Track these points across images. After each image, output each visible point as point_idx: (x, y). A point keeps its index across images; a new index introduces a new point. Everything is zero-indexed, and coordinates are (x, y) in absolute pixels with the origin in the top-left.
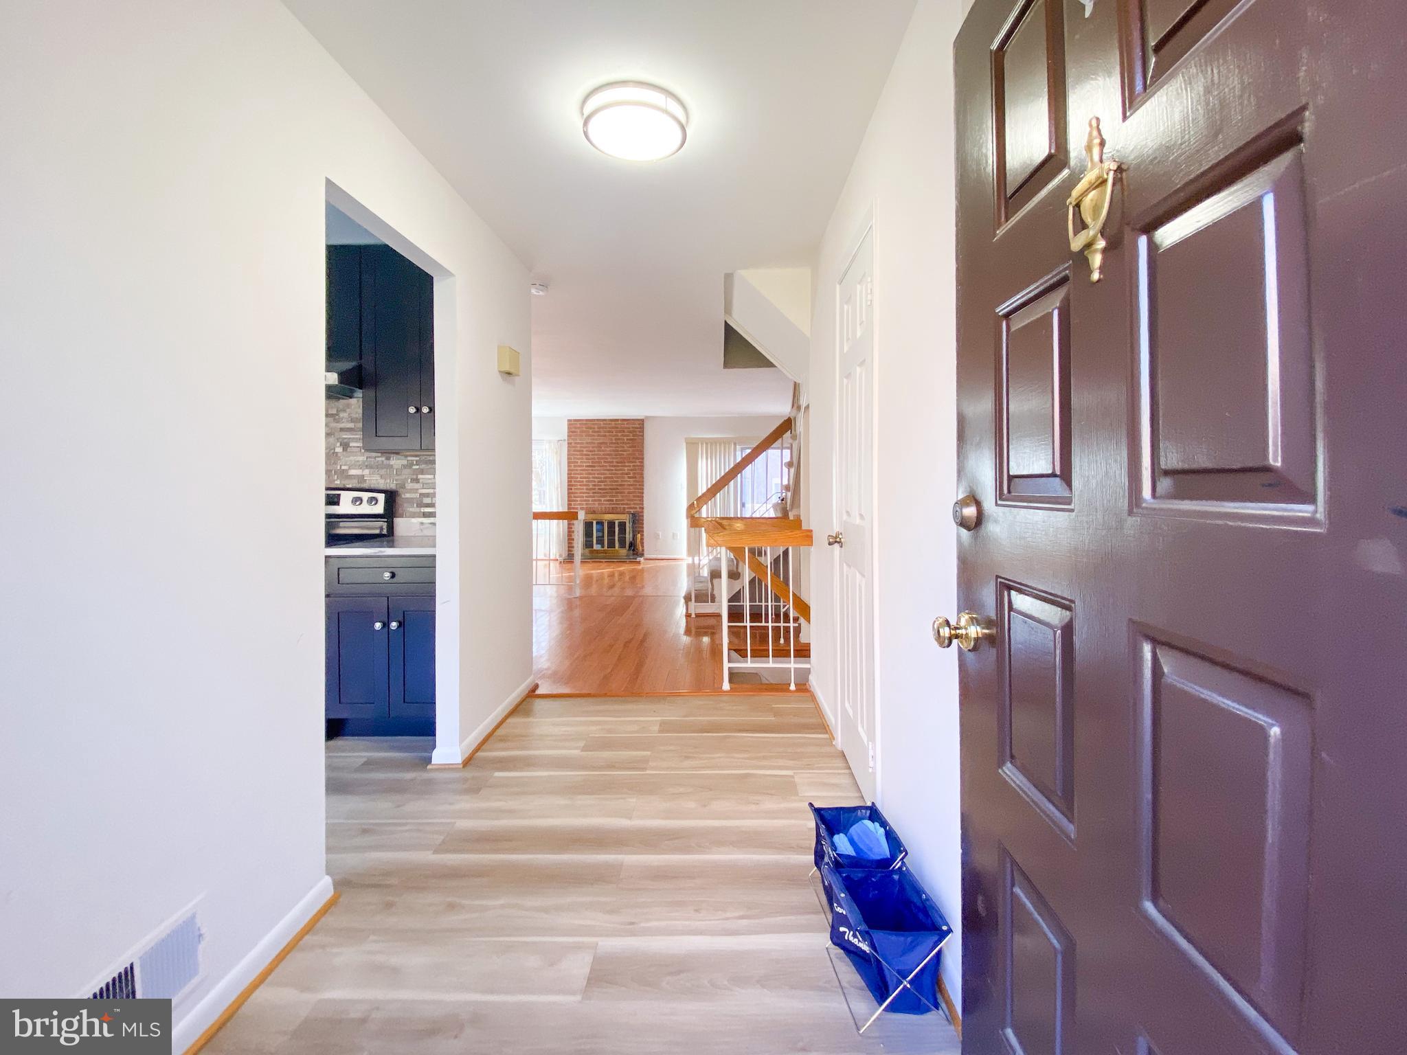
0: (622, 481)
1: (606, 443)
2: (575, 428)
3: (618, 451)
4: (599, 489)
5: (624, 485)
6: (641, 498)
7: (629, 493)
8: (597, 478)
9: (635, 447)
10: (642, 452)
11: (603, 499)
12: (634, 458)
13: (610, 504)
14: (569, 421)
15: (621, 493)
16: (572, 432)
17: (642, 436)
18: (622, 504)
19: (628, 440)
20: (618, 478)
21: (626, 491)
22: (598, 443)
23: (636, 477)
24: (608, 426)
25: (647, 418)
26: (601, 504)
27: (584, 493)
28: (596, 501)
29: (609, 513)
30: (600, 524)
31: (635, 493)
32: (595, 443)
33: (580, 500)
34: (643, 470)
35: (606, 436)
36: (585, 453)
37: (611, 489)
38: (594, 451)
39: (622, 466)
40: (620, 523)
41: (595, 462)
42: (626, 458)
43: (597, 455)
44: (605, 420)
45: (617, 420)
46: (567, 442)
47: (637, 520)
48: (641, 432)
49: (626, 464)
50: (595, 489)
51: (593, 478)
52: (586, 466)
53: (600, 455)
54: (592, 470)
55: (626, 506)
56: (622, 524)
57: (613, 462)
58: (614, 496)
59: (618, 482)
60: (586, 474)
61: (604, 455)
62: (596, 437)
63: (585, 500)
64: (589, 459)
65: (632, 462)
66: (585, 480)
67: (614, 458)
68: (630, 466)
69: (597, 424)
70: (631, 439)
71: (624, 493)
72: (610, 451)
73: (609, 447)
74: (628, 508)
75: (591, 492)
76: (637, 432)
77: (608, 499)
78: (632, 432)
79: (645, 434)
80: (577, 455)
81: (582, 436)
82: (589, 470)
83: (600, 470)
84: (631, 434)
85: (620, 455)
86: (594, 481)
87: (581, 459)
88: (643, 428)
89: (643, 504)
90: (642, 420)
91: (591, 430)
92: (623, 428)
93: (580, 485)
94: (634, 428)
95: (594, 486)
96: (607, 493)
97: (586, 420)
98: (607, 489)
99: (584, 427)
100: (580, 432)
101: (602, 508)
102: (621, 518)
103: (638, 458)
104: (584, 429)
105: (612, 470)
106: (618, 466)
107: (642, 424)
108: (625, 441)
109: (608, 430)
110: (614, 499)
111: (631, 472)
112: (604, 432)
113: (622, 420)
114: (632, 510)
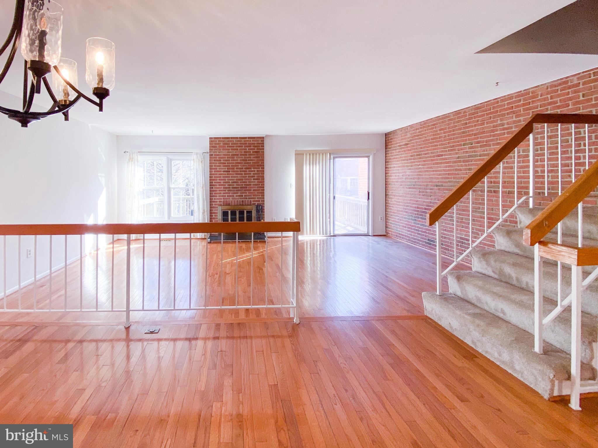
0: (249, 182)
1: (238, 155)
2: (215, 143)
3: (246, 160)
4: (233, 188)
5: (251, 185)
7: (254, 190)
8: (231, 180)
9: (259, 157)
10: (263, 161)
11: (235, 195)
12: (258, 166)
13: (241, 199)
14: (210, 138)
15: (248, 190)
16: (213, 147)
17: (263, 149)
18: (249, 198)
19: (253, 152)
20: (246, 179)
21: (252, 189)
22: (232, 155)
23: (259, 179)
24: (239, 142)
25: (267, 136)
26: (234, 199)
27: (222, 190)
28: (230, 196)
29: (240, 205)
30: (233, 213)
31: (259, 190)
32: (229, 155)
33: (219, 196)
34: (264, 174)
35: (237, 149)
36: (222, 162)
37: (241, 188)
38: (229, 160)
39: (249, 171)
40: (248, 212)
41: (229, 169)
42: (252, 166)
43: (231, 163)
44: (237, 138)
45: (245, 138)
46: (209, 154)
47: (260, 209)
48: (262, 146)
49: (252, 170)
50: (230, 188)
51: (228, 180)
52: (223, 171)
53: (233, 163)
54: (228, 174)
55: (252, 200)
56: (249, 212)
57: (243, 168)
58: (243, 193)
59: (246, 182)
60: (223, 177)
61: (236, 163)
62: (230, 151)
63: (223, 196)
64: (225, 166)
65: (256, 168)
66: (222, 181)
67: (244, 166)
68: (255, 171)
69: (231, 141)
70: (256, 152)
71: (251, 190)
72: (240, 160)
73: (239, 158)
74: (253, 201)
75: (227, 190)
76: (259, 146)
77: (239, 194)
78: (255, 147)
79: (265, 148)
80: (217, 163)
81: (220, 150)
82: (225, 174)
83: (234, 174)
84: (256, 148)
85: (248, 163)
86: (229, 182)
87: (220, 166)
88: (263, 143)
89: (264, 198)
90: (263, 138)
91: (227, 145)
92: (250, 144)
93: (219, 185)
94: (257, 144)
95: (229, 185)
96: (238, 190)
97: (223, 138)
98: (238, 188)
99: (222, 143)
100: (219, 147)
101: (234, 202)
102: (249, 208)
103: (261, 165)
104: (222, 145)
105: (242, 174)
106: (246, 171)
107: (263, 141)
108: (252, 153)
109: (239, 145)
110: (244, 195)
111: (256, 175)
112: (236, 147)
113: (249, 138)
114: (256, 203)
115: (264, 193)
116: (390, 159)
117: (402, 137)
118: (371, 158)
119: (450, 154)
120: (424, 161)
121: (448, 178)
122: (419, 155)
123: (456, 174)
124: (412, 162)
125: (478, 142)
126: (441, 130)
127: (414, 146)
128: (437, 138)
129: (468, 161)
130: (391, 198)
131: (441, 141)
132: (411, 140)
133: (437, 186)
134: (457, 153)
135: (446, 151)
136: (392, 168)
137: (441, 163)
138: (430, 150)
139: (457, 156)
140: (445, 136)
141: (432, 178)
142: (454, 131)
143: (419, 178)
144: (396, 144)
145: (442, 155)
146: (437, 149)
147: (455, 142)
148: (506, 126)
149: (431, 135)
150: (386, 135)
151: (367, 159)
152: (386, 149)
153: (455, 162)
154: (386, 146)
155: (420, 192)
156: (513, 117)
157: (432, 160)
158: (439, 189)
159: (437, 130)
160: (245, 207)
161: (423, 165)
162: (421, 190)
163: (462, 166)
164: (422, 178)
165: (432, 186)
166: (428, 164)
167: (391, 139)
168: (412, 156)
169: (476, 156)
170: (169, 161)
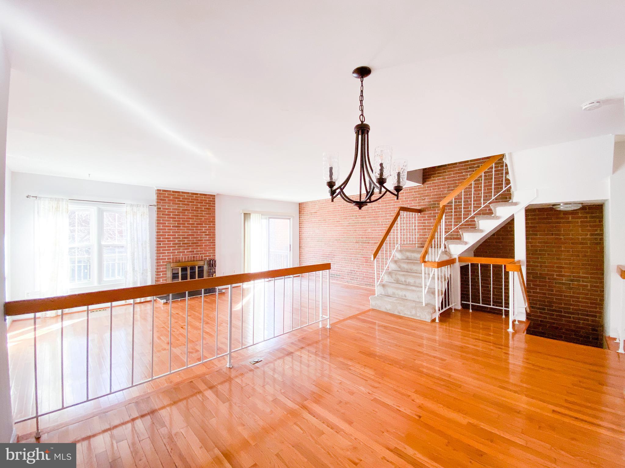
0: (201, 238)
1: (189, 210)
2: (164, 197)
3: (198, 216)
4: (183, 244)
5: (202, 240)
6: (214, 249)
7: (205, 246)
8: (181, 235)
9: (210, 214)
10: (214, 217)
11: (186, 251)
12: (209, 222)
13: (192, 254)
14: (158, 190)
15: (199, 246)
16: (161, 200)
17: (214, 206)
18: (200, 254)
19: (205, 208)
20: (198, 235)
21: (204, 244)
22: (183, 210)
23: (211, 235)
24: (190, 198)
25: (218, 194)
26: (184, 255)
27: (171, 247)
28: (180, 252)
29: (191, 261)
30: (184, 269)
31: (210, 245)
32: (180, 209)
33: (168, 253)
34: (215, 230)
35: (189, 205)
36: (171, 216)
37: (192, 243)
38: (180, 215)
39: (201, 227)
40: (199, 267)
41: (180, 224)
42: (203, 222)
43: (182, 218)
44: (188, 193)
45: (197, 194)
46: (156, 207)
47: (212, 264)
48: (213, 204)
49: (204, 225)
50: (180, 244)
51: (178, 235)
52: (173, 227)
53: (184, 218)
54: (178, 229)
55: (203, 255)
56: (201, 268)
57: (194, 224)
58: (194, 249)
59: (198, 238)
60: (173, 232)
61: (187, 218)
62: (181, 205)
63: (172, 253)
64: (175, 221)
65: (208, 224)
66: (171, 237)
67: (195, 221)
68: (206, 227)
69: (182, 196)
70: (207, 208)
71: (202, 246)
72: (192, 216)
73: (190, 213)
74: (205, 256)
75: (177, 246)
76: (211, 204)
77: (190, 250)
78: (207, 203)
79: (216, 205)
80: (165, 218)
81: (169, 203)
82: (175, 229)
83: (184, 230)
84: (207, 205)
85: (199, 219)
86: (180, 238)
87: (169, 221)
88: (214, 201)
89: (215, 253)
90: (214, 196)
91: (177, 200)
92: (201, 200)
93: (168, 241)
94: (209, 201)
95: (179, 241)
96: (190, 246)
97: (173, 192)
98: (189, 243)
99: (171, 196)
100: (169, 200)
101: (185, 258)
102: (201, 263)
103: (212, 222)
104: (171, 198)
105: (193, 230)
106: (198, 227)
107: (214, 199)
108: (203, 209)
109: (190, 200)
110: (195, 250)
111: (207, 231)
112: (187, 202)
113: (201, 194)
114: (208, 258)
115: (215, 248)
116: (303, 221)
117: (312, 207)
118: (291, 219)
119: (344, 221)
120: (328, 224)
121: (343, 235)
122: (325, 220)
123: (347, 233)
124: (319, 225)
125: (360, 216)
126: (339, 206)
127: (321, 214)
128: (336, 211)
129: (354, 226)
130: (304, 249)
131: (339, 213)
132: (319, 210)
133: (336, 240)
134: (348, 221)
135: (342, 219)
136: (305, 227)
137: (339, 226)
138: (332, 217)
139: (348, 222)
140: (341, 210)
141: (333, 235)
142: (346, 207)
143: (324, 235)
144: (308, 211)
145: (339, 221)
146: (337, 217)
147: (347, 214)
148: (373, 208)
149: (332, 209)
150: (300, 204)
151: (289, 220)
152: (300, 214)
153: (347, 226)
154: (300, 212)
155: (325, 244)
156: (376, 204)
157: (333, 224)
158: (338, 242)
159: (336, 206)
160: (196, 263)
161: (327, 227)
162: (326, 243)
163: (351, 228)
164: (327, 235)
165: (333, 240)
166: (331, 226)
167: (304, 208)
168: (319, 220)
169: (358, 223)
170: (100, 213)
